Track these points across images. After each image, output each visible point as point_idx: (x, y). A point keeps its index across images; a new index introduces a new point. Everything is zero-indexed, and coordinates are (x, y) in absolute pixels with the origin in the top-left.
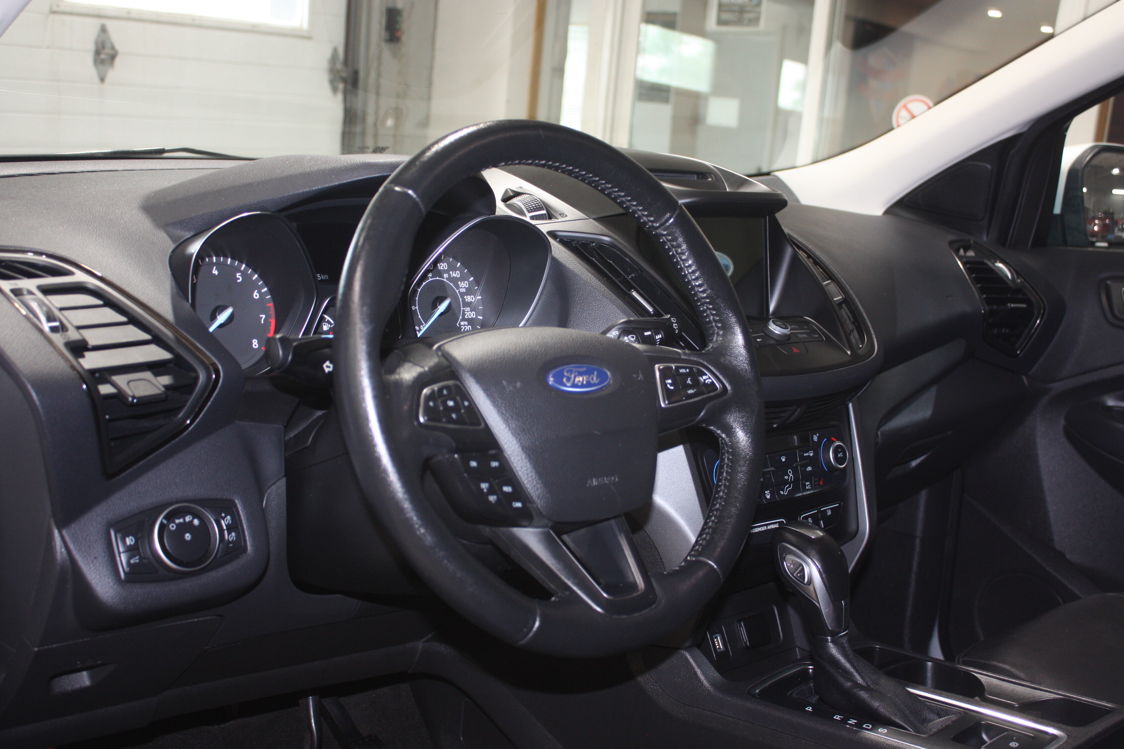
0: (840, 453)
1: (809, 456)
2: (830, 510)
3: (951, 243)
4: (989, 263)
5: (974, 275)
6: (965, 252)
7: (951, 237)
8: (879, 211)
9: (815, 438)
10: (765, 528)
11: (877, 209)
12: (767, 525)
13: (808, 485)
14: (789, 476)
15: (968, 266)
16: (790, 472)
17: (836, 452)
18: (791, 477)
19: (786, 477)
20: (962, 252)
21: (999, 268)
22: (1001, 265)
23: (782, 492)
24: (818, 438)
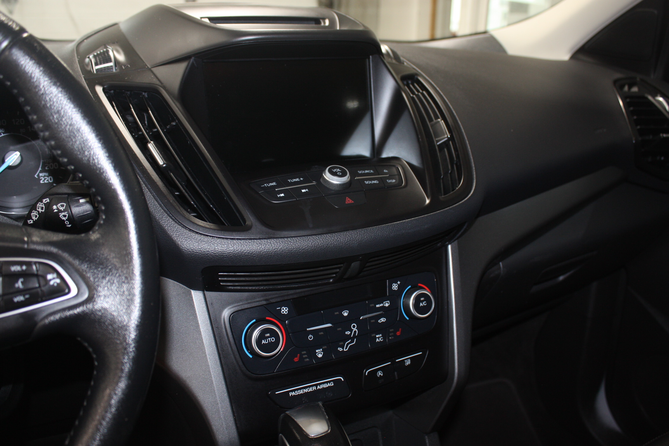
0: (422, 301)
1: (383, 307)
2: (409, 360)
3: (615, 82)
4: (650, 98)
5: (631, 109)
6: (630, 88)
7: (618, 75)
8: (566, 57)
9: (395, 287)
10: (314, 388)
11: (564, 56)
12: (316, 385)
13: (379, 338)
14: (351, 330)
15: (628, 100)
16: (354, 326)
17: (417, 300)
18: (355, 331)
19: (348, 333)
20: (626, 88)
21: (660, 102)
22: (661, 99)
23: (340, 349)
24: (399, 286)
